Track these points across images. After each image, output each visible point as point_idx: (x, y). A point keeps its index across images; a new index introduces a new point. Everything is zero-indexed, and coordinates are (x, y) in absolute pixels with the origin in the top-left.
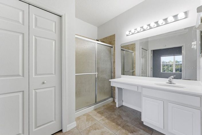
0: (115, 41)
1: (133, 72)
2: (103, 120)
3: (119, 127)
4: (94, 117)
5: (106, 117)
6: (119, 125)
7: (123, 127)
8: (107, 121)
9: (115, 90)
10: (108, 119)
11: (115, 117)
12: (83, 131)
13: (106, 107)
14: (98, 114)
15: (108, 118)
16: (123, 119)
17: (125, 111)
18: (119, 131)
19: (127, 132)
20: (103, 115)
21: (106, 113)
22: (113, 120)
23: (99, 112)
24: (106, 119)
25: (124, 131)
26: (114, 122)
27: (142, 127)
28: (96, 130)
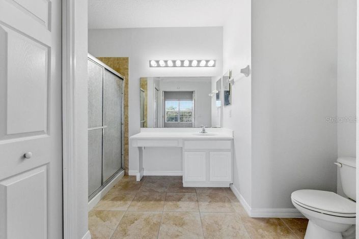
0: (128, 69)
1: (144, 122)
2: (133, 206)
3: (162, 202)
4: (113, 209)
5: (133, 200)
6: (160, 200)
7: (166, 200)
8: (139, 204)
9: (128, 155)
10: (140, 201)
11: (147, 194)
12: (113, 236)
13: (119, 187)
14: (115, 202)
15: (138, 200)
16: (158, 192)
17: (153, 182)
18: (165, 206)
19: (174, 202)
20: (126, 200)
21: (130, 196)
22: (148, 199)
23: (115, 199)
24: (136, 202)
25: (170, 203)
26: (151, 201)
27: (184, 190)
28: (134, 222)
